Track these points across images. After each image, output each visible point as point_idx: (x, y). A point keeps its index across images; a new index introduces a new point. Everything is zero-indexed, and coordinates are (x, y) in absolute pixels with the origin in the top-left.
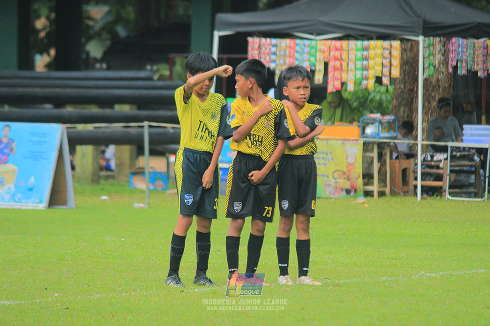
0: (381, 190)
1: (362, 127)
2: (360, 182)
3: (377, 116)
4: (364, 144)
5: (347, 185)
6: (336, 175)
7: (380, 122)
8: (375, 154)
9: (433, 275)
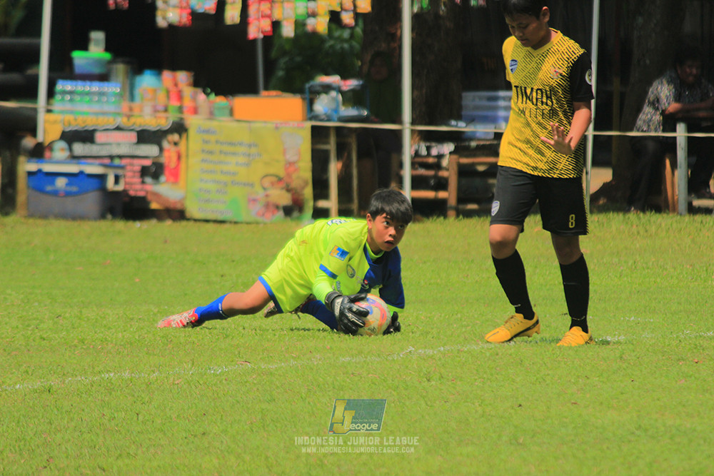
0: (344, 207)
1: (307, 101)
2: (308, 192)
3: (334, 79)
4: (314, 128)
5: (286, 199)
6: (267, 182)
7: (339, 91)
8: (331, 146)
9: (430, 352)
